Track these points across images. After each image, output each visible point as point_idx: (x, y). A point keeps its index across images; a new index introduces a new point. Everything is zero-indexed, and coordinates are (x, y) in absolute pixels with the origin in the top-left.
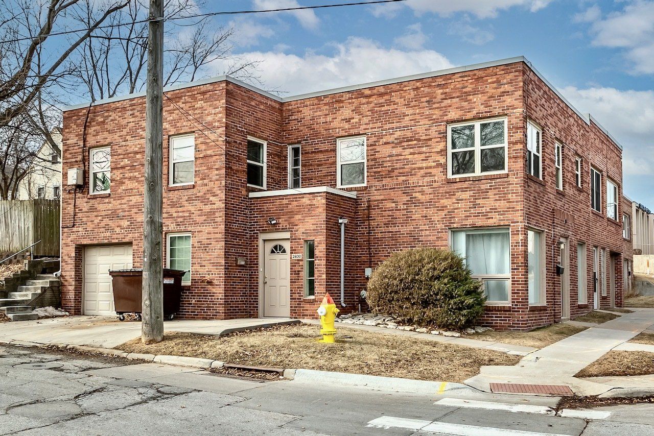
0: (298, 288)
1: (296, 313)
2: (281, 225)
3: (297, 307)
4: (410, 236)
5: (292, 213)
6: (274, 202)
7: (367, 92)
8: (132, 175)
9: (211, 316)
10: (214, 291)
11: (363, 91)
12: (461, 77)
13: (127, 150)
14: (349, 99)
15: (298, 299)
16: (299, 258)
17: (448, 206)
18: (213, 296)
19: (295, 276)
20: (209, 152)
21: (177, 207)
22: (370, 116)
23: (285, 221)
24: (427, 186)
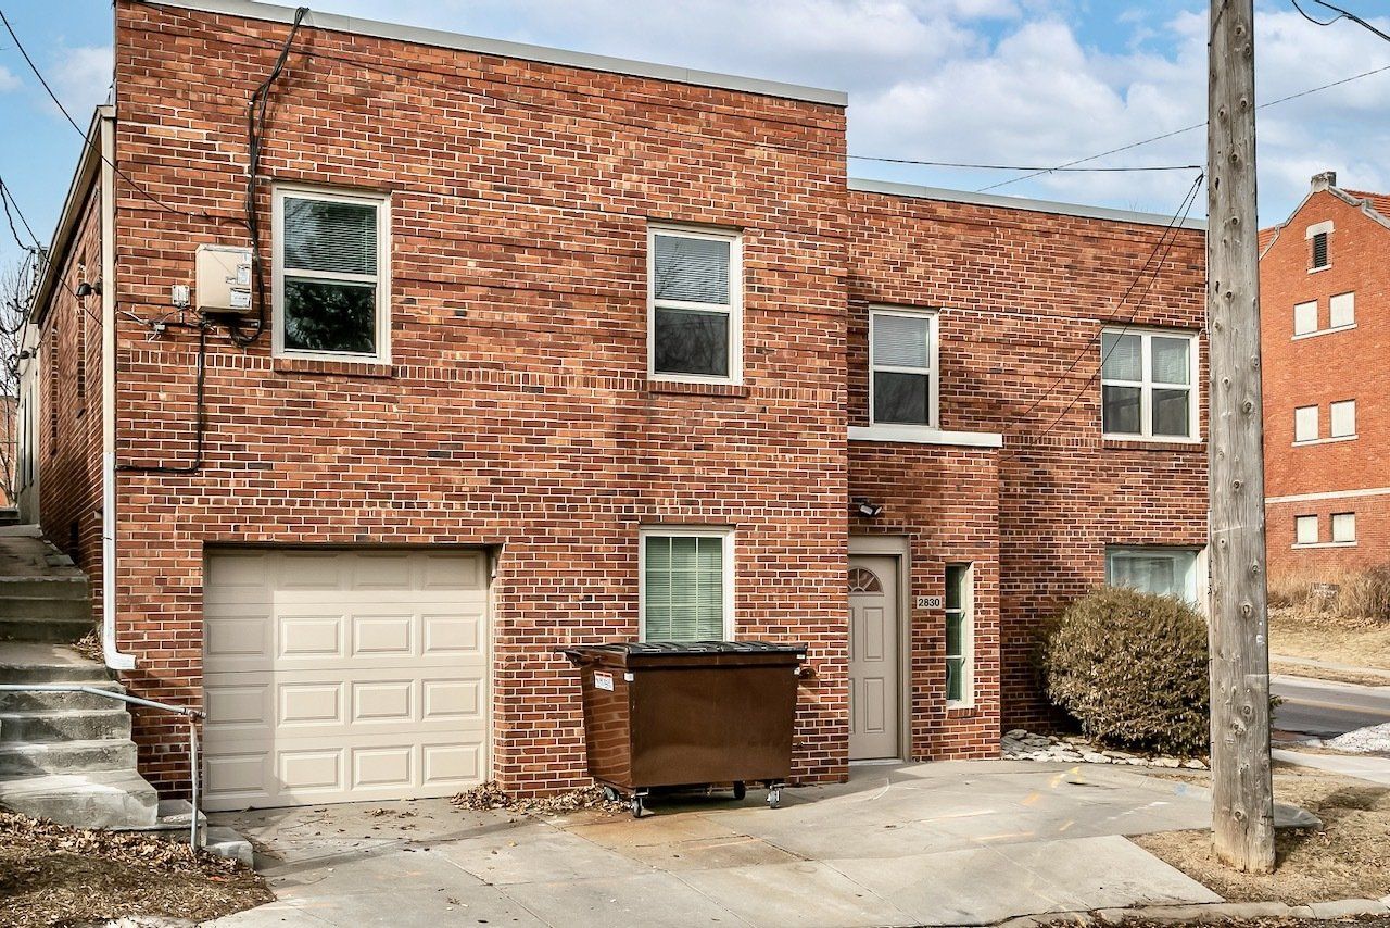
0: (933, 682)
1: (929, 746)
2: (886, 519)
3: (929, 731)
4: (1035, 557)
5: (915, 492)
6: (865, 458)
7: (944, 212)
8: (498, 318)
9: (809, 774)
10: (818, 699)
11: (934, 206)
12: (1129, 232)
13: (471, 229)
14: (902, 214)
15: (933, 710)
16: (935, 607)
17: (1107, 497)
18: (816, 715)
19: (924, 653)
20: (797, 301)
21: (686, 448)
22: (950, 268)
23: (898, 509)
24: (1067, 450)
